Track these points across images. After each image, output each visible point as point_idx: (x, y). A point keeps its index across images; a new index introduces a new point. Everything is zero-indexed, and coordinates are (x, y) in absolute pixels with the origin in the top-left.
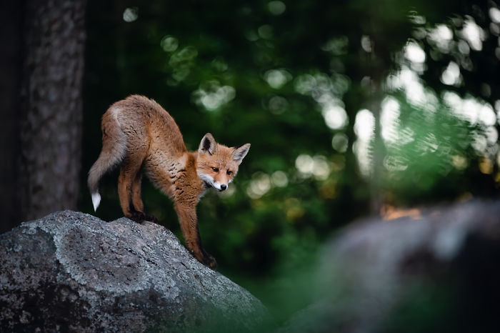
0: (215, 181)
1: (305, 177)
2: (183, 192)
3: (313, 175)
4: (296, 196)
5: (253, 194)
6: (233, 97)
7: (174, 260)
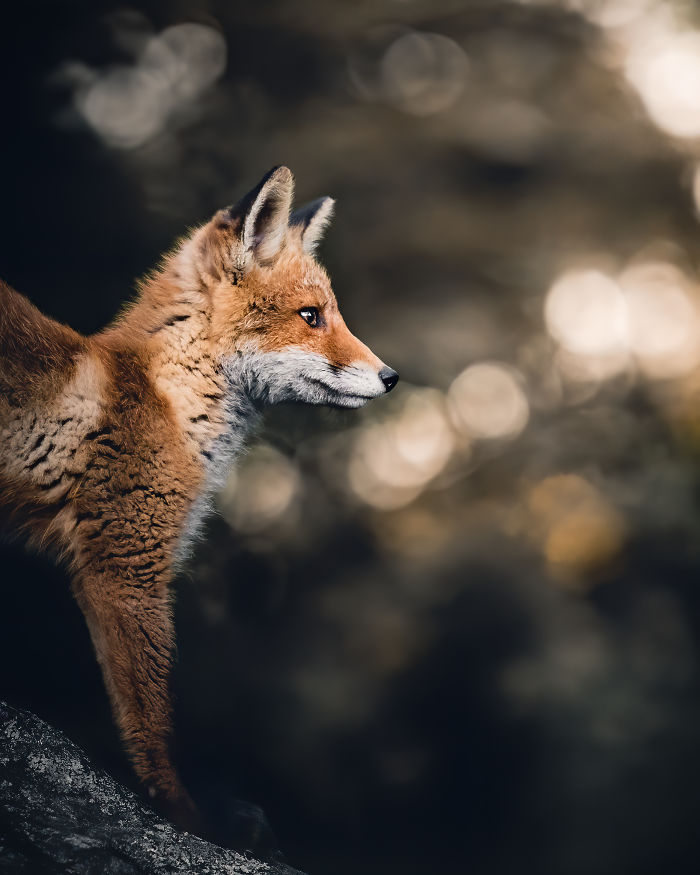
0: (335, 368)
1: (599, 371)
2: (106, 524)
3: (635, 358)
4: (569, 463)
5: (379, 487)
6: (218, 69)
7: (77, 841)
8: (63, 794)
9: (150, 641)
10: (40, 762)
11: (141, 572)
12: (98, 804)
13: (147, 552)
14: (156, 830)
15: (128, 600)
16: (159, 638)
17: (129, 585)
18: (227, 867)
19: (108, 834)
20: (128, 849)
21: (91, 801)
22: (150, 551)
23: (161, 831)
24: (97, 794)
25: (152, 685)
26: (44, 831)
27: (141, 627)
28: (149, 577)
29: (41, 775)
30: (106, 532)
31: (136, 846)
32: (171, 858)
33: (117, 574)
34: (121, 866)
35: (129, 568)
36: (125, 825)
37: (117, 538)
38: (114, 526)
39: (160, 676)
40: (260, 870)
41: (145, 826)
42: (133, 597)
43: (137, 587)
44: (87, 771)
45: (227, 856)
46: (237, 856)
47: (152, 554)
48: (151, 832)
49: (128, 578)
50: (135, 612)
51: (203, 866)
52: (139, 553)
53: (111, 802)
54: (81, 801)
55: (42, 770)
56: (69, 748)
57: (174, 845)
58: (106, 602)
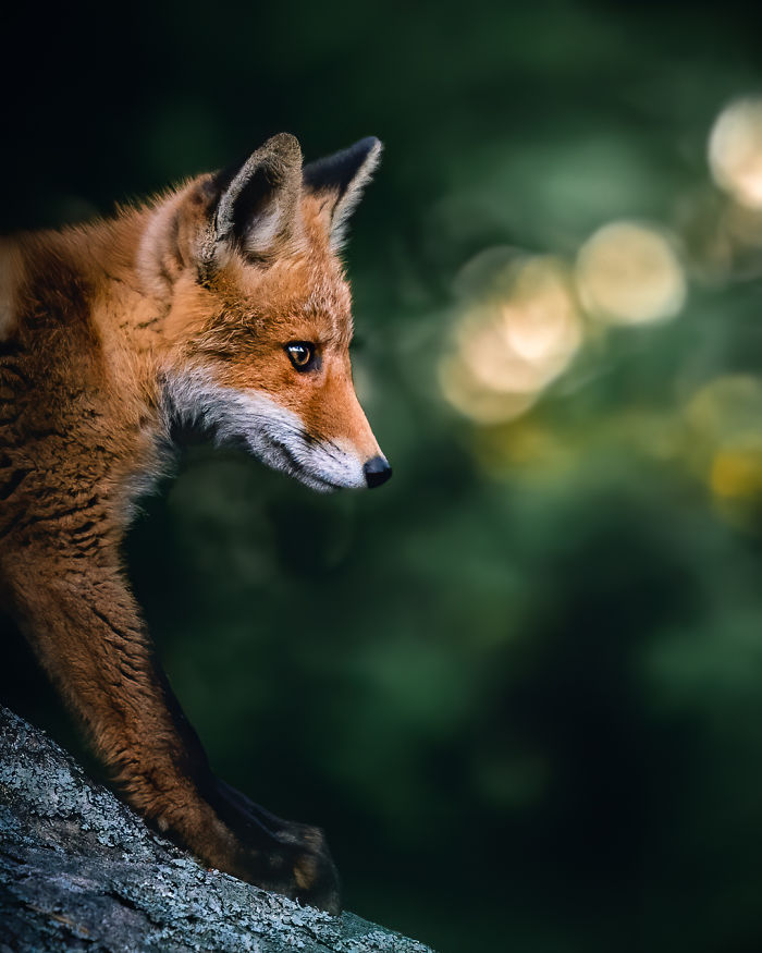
8: (46, 817)
9: (110, 625)
10: (14, 773)
11: (78, 537)
12: (94, 830)
13: (81, 509)
14: (174, 866)
15: (69, 577)
16: (123, 619)
17: (65, 557)
18: (273, 917)
19: (108, 872)
20: (136, 893)
21: (85, 827)
22: (85, 508)
23: (182, 867)
24: (94, 817)
25: (129, 683)
26: (21, 869)
27: (94, 609)
28: (90, 541)
29: (14, 792)
30: (23, 489)
31: (149, 889)
32: (194, 905)
33: (47, 546)
34: (127, 916)
35: (62, 534)
36: (131, 861)
37: (39, 494)
38: (32, 479)
39: (137, 669)
40: (318, 921)
41: (160, 861)
42: (74, 572)
43: (77, 556)
44: (79, 786)
45: (272, 901)
46: (287, 902)
47: (89, 512)
48: (168, 870)
49: (62, 547)
50: (82, 591)
51: (239, 916)
52: (71, 512)
53: (113, 828)
54: (72, 828)
55: (18, 786)
56: (55, 755)
57: (199, 886)
58: (39, 586)
